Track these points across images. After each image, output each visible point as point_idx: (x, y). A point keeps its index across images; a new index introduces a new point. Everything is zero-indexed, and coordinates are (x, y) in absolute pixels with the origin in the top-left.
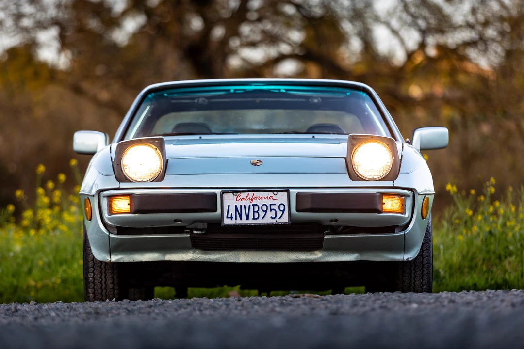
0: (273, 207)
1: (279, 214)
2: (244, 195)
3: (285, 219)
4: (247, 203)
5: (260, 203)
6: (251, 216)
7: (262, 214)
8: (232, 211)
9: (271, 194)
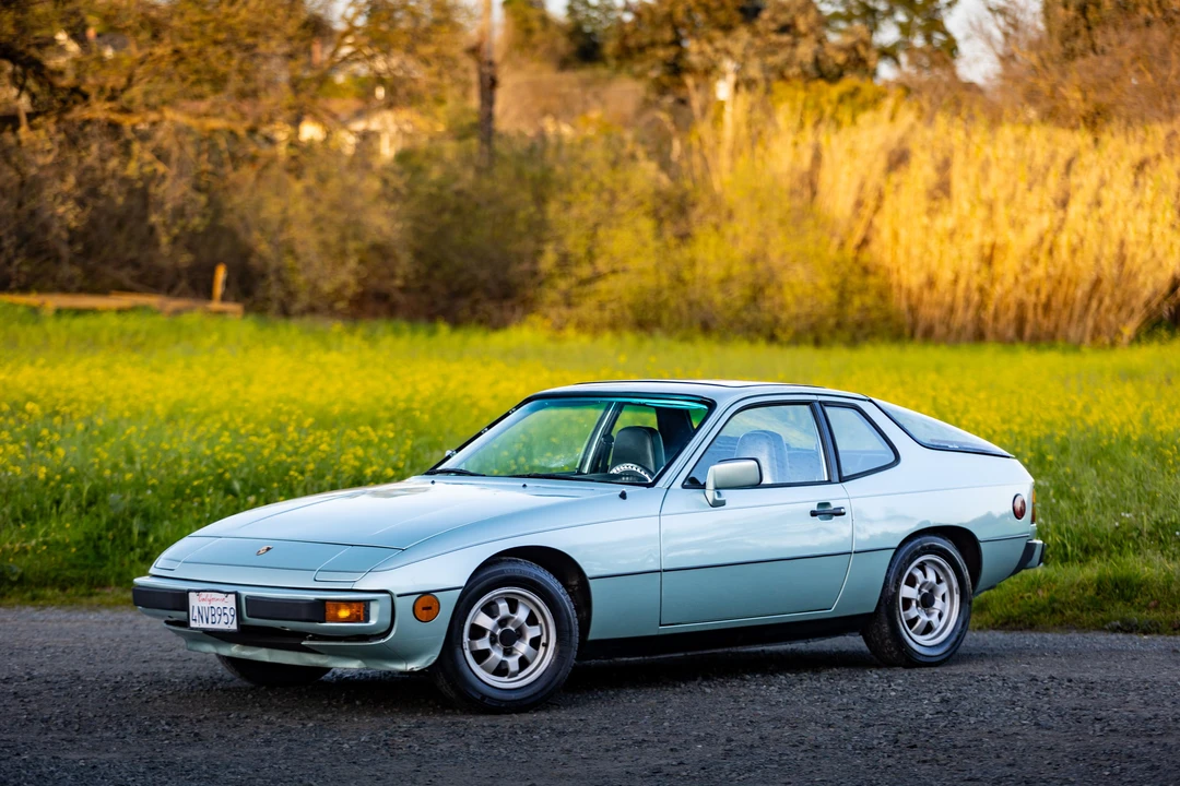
0: (226, 611)
1: (231, 618)
2: (204, 595)
3: (234, 627)
4: (206, 604)
5: (215, 604)
6: (210, 621)
7: (218, 617)
8: (196, 613)
9: (223, 596)
